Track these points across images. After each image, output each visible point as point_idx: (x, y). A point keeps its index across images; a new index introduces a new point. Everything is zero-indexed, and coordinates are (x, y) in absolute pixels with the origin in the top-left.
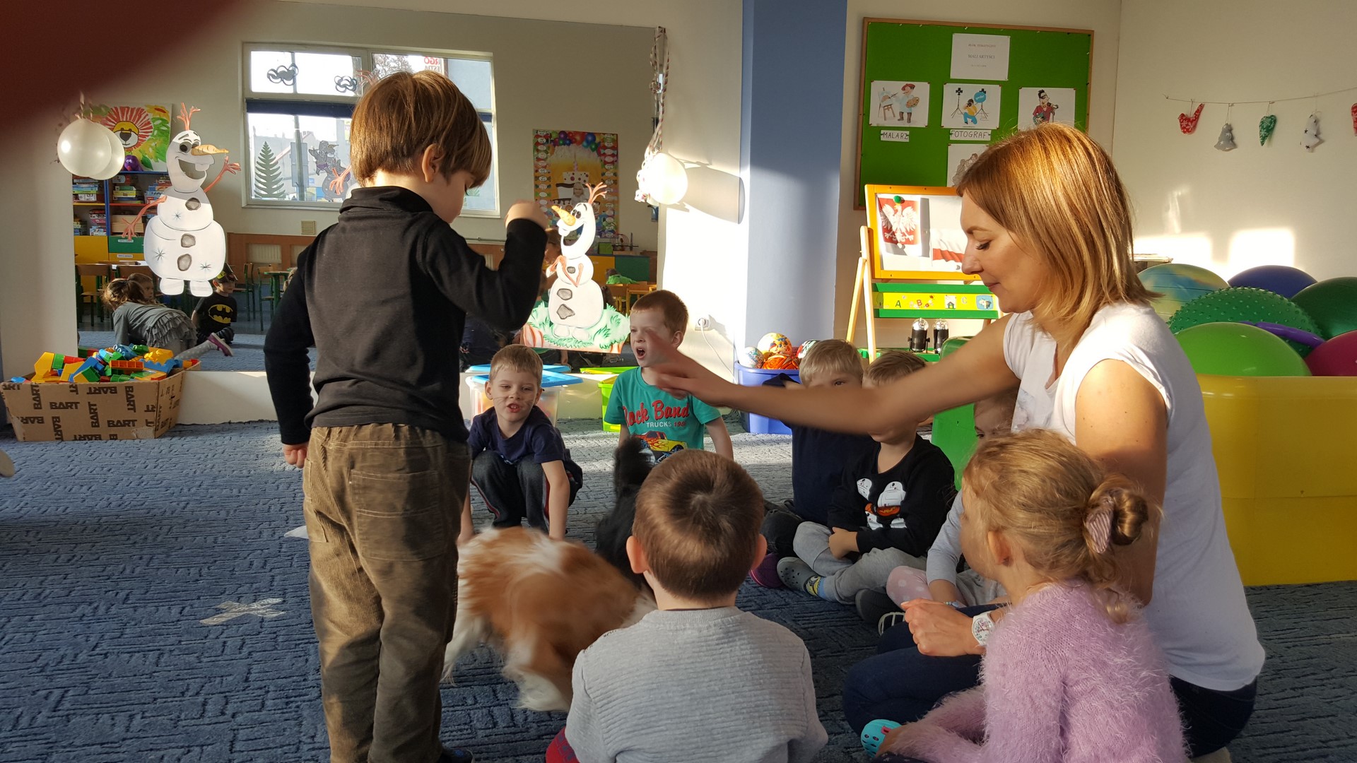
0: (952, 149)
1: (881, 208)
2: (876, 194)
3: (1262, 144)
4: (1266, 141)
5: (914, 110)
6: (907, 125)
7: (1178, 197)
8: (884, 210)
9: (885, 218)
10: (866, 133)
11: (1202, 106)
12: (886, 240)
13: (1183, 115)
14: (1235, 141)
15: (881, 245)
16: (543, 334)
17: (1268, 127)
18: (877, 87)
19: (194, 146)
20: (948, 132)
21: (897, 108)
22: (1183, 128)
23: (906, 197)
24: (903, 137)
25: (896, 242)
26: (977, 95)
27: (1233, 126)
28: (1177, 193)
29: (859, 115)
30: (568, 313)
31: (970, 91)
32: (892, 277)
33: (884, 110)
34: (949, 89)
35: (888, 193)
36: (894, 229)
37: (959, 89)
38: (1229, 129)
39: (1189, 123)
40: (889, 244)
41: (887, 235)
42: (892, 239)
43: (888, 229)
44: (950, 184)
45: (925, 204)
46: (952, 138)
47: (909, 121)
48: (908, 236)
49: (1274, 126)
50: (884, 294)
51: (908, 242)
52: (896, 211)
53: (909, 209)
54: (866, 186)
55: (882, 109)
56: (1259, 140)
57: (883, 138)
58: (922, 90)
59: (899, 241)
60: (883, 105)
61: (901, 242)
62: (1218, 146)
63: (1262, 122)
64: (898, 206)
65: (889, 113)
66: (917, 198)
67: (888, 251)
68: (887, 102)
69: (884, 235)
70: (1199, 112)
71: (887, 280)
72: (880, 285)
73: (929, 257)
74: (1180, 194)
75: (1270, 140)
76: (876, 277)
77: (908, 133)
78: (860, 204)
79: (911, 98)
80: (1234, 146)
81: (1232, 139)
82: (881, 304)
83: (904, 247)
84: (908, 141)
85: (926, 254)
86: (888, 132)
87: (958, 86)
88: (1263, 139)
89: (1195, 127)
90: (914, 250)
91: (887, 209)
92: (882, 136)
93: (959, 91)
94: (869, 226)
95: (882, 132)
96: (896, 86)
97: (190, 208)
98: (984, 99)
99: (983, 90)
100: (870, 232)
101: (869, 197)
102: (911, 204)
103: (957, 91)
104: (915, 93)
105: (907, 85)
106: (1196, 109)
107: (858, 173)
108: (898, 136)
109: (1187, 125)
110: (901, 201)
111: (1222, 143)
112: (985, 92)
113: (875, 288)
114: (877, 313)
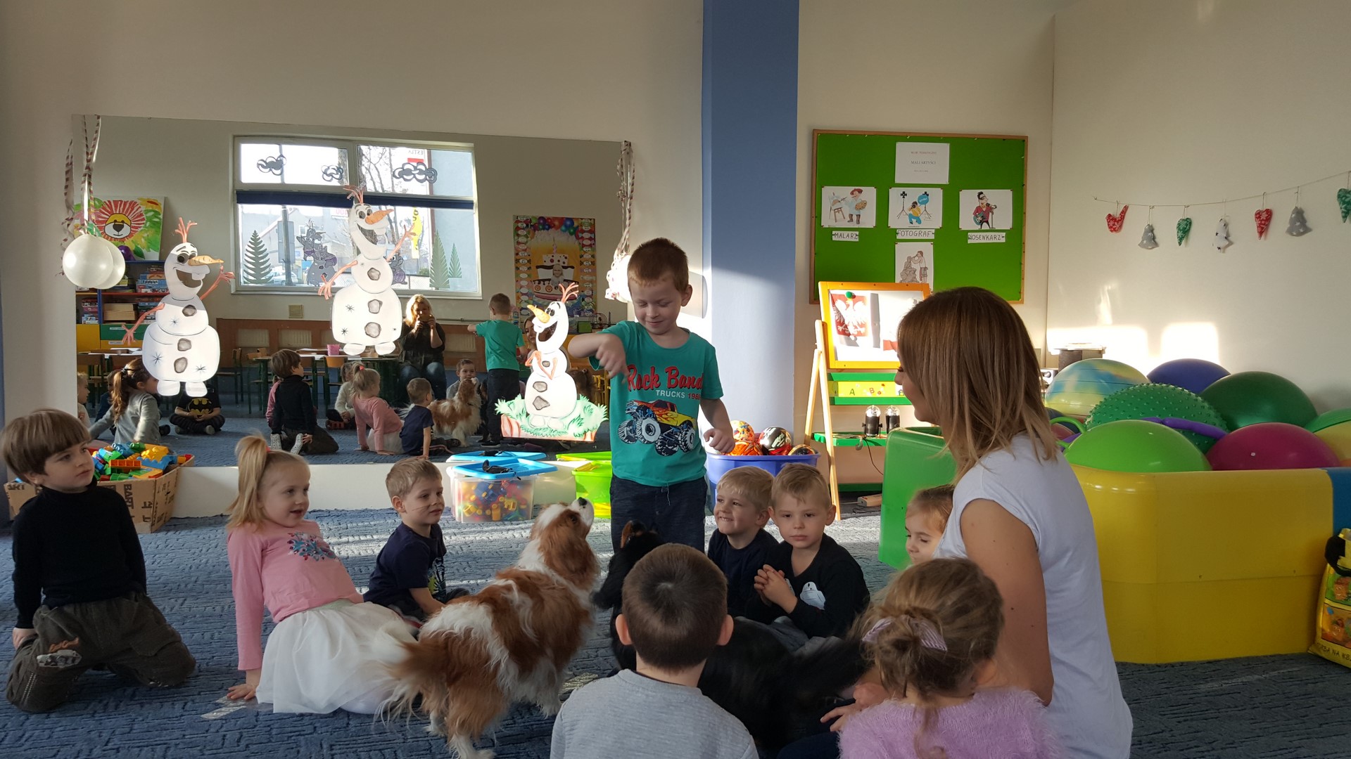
0: (898, 247)
1: (834, 303)
2: (829, 290)
3: (1180, 244)
4: (1183, 242)
5: (862, 212)
6: (857, 226)
7: (1108, 291)
8: (836, 304)
9: (838, 312)
10: (819, 234)
11: (1126, 208)
12: (839, 333)
13: (1110, 215)
14: (1156, 240)
15: (835, 339)
16: (520, 424)
17: (1185, 229)
18: (828, 192)
19: (192, 256)
20: (895, 231)
21: (847, 210)
22: (1110, 227)
23: (856, 293)
24: (853, 237)
25: (849, 335)
26: (920, 198)
27: (1154, 226)
28: (1108, 287)
29: (812, 217)
30: (544, 404)
31: (914, 194)
32: (846, 367)
33: (835, 213)
34: (894, 193)
35: (839, 289)
36: (846, 323)
37: (904, 192)
38: (1151, 229)
39: (1115, 223)
40: (842, 337)
41: (840, 328)
42: (845, 332)
43: (841, 323)
44: (898, 279)
45: (875, 301)
46: (898, 237)
47: (858, 222)
48: (859, 329)
49: (1190, 228)
50: (839, 383)
51: (860, 334)
52: (848, 306)
53: (859, 304)
54: (819, 283)
55: (832, 212)
56: (1177, 241)
57: (834, 238)
58: (870, 194)
59: (851, 333)
60: (833, 208)
61: (853, 334)
62: (1141, 245)
63: (1179, 224)
64: (850, 301)
65: (839, 215)
66: (865, 293)
67: (841, 343)
68: (838, 206)
69: (837, 328)
70: (1124, 213)
71: (841, 370)
72: (834, 375)
73: (879, 347)
74: (1110, 288)
75: (1187, 239)
76: (831, 367)
77: (857, 233)
78: (815, 299)
79: (859, 201)
80: (1156, 245)
81: (1154, 238)
82: (836, 392)
83: (856, 339)
84: (858, 240)
85: (877, 345)
86: (839, 232)
87: (902, 189)
88: (1181, 240)
89: (1121, 226)
90: (866, 342)
91: (839, 304)
92: (833, 237)
93: (904, 194)
94: (823, 320)
95: (834, 232)
96: (845, 191)
97: (186, 315)
98: (927, 201)
99: (926, 193)
100: (824, 325)
101: (823, 293)
102: (862, 299)
103: (901, 195)
104: (862, 197)
105: (855, 190)
106: (1121, 211)
107: (813, 270)
108: (848, 236)
109: (1114, 225)
110: (852, 296)
111: (1145, 242)
112: (928, 195)
113: (830, 378)
114: (832, 401)
